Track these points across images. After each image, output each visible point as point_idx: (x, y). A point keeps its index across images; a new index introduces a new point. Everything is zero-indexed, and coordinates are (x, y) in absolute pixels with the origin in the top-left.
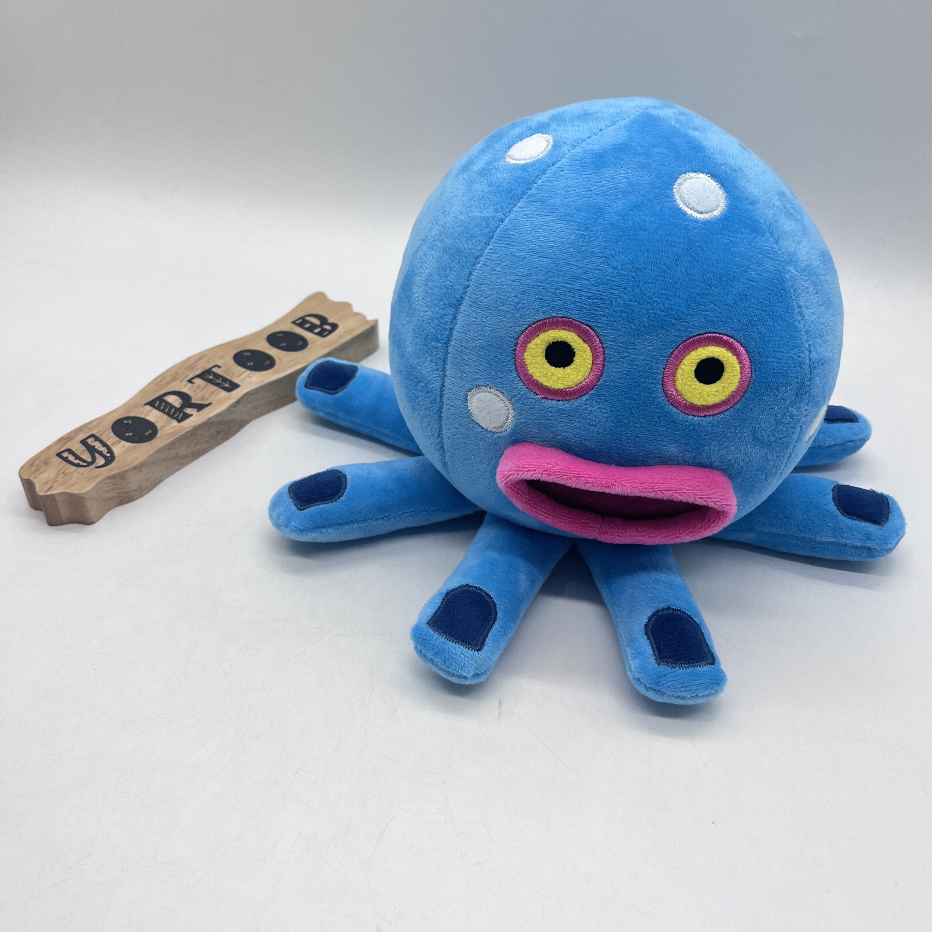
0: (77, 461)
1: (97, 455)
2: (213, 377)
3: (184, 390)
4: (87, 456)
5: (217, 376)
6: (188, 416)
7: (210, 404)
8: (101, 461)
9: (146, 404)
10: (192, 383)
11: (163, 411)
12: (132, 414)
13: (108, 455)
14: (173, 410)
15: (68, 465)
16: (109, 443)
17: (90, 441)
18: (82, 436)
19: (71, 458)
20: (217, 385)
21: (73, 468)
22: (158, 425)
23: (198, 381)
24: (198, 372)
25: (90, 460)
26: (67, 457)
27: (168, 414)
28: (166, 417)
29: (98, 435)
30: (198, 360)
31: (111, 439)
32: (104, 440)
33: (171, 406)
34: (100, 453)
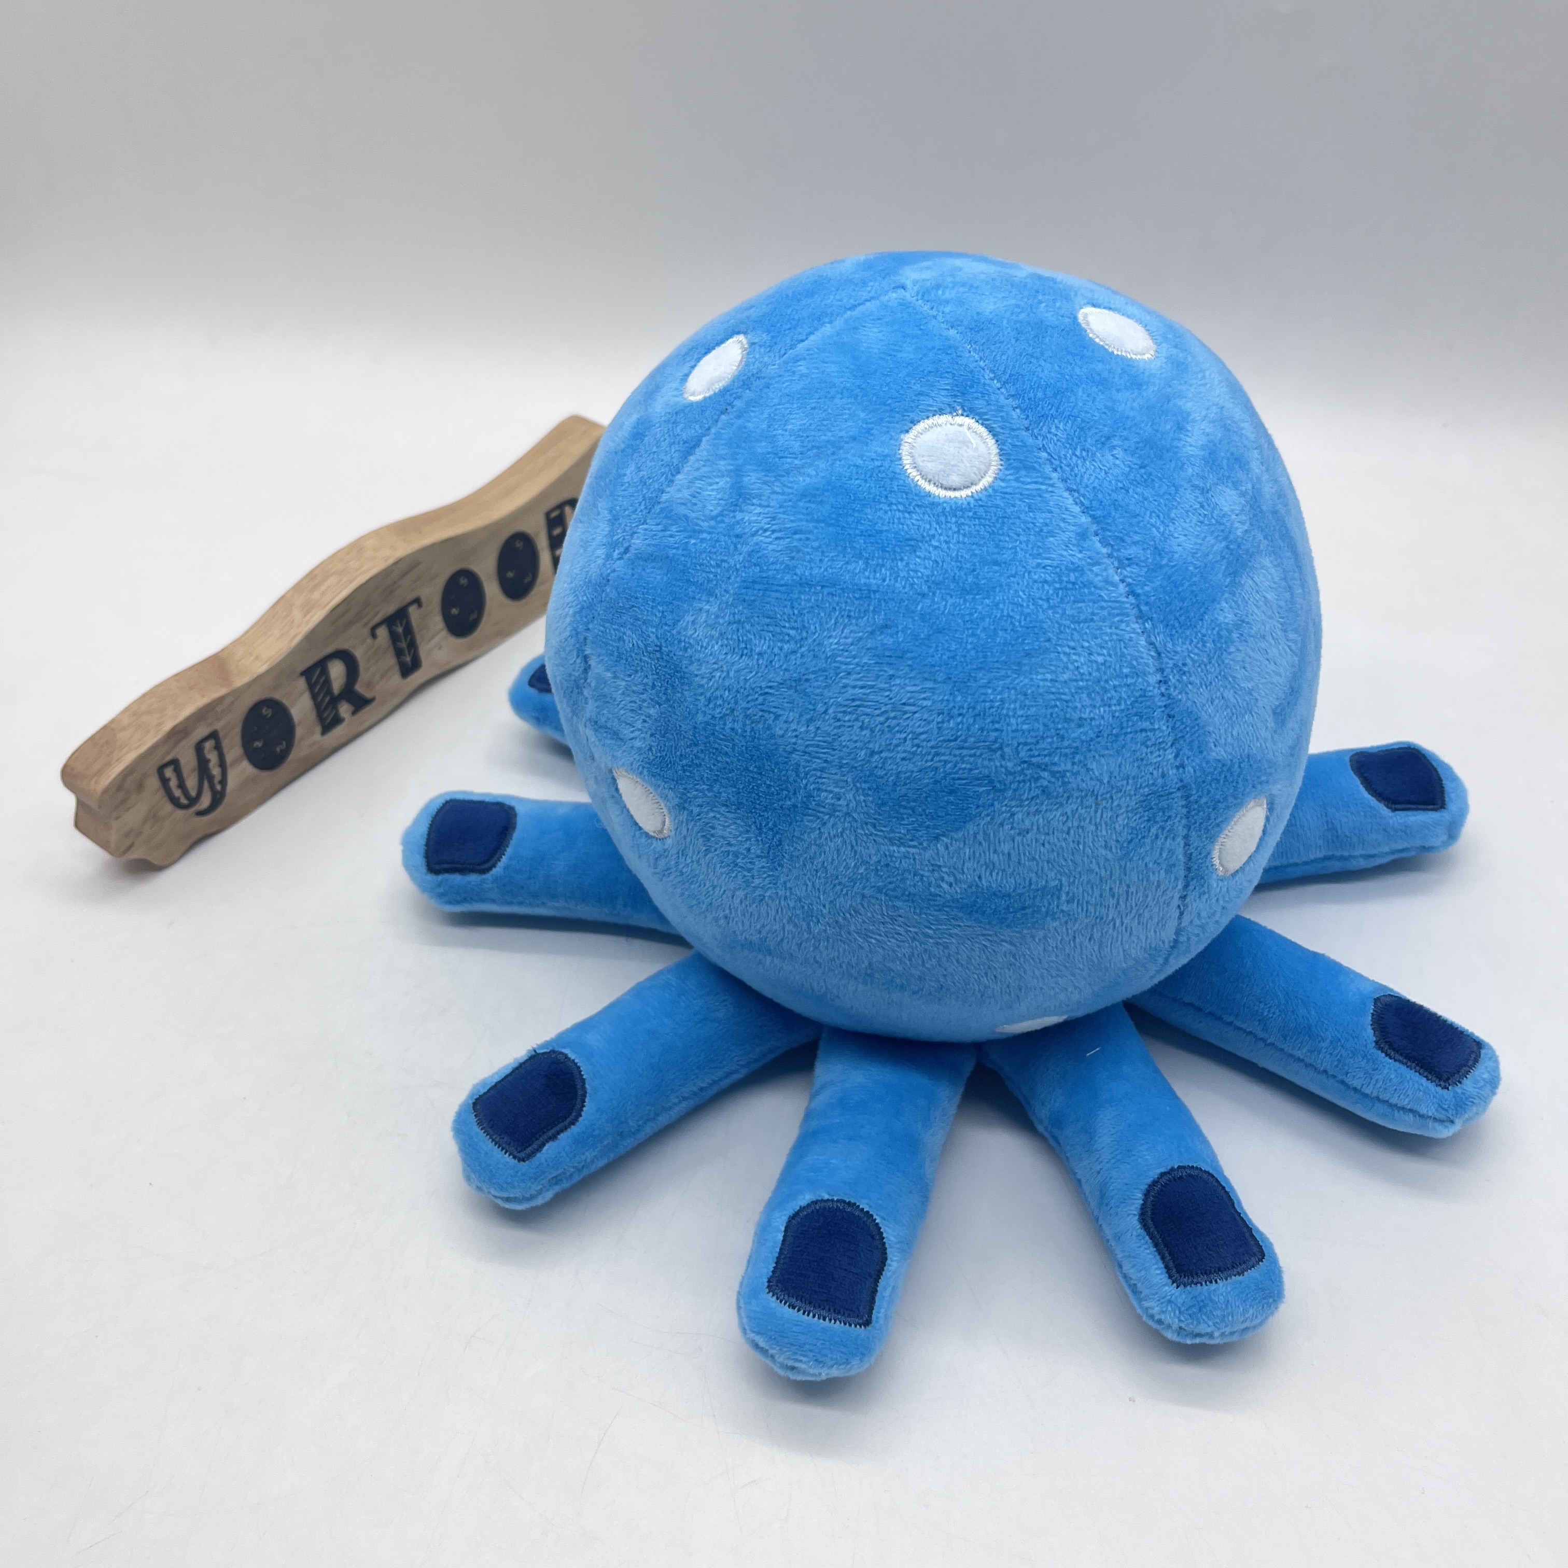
0: (177, 793)
1: (206, 784)
2: (404, 630)
3: (358, 653)
4: (191, 783)
5: (408, 630)
6: (337, 720)
7: (373, 699)
8: (206, 801)
9: (302, 674)
10: (374, 635)
11: (314, 697)
12: (277, 696)
13: (219, 787)
14: (328, 699)
15: (166, 799)
16: (229, 757)
17: (209, 745)
18: (201, 732)
19: (173, 783)
20: (399, 653)
21: (169, 807)
22: (299, 732)
23: (382, 632)
24: (390, 608)
25: (193, 793)
26: (169, 780)
27: (317, 706)
28: (312, 716)
29: (221, 735)
30: (403, 575)
31: (233, 750)
32: (225, 751)
33: (329, 691)
34: (211, 778)
